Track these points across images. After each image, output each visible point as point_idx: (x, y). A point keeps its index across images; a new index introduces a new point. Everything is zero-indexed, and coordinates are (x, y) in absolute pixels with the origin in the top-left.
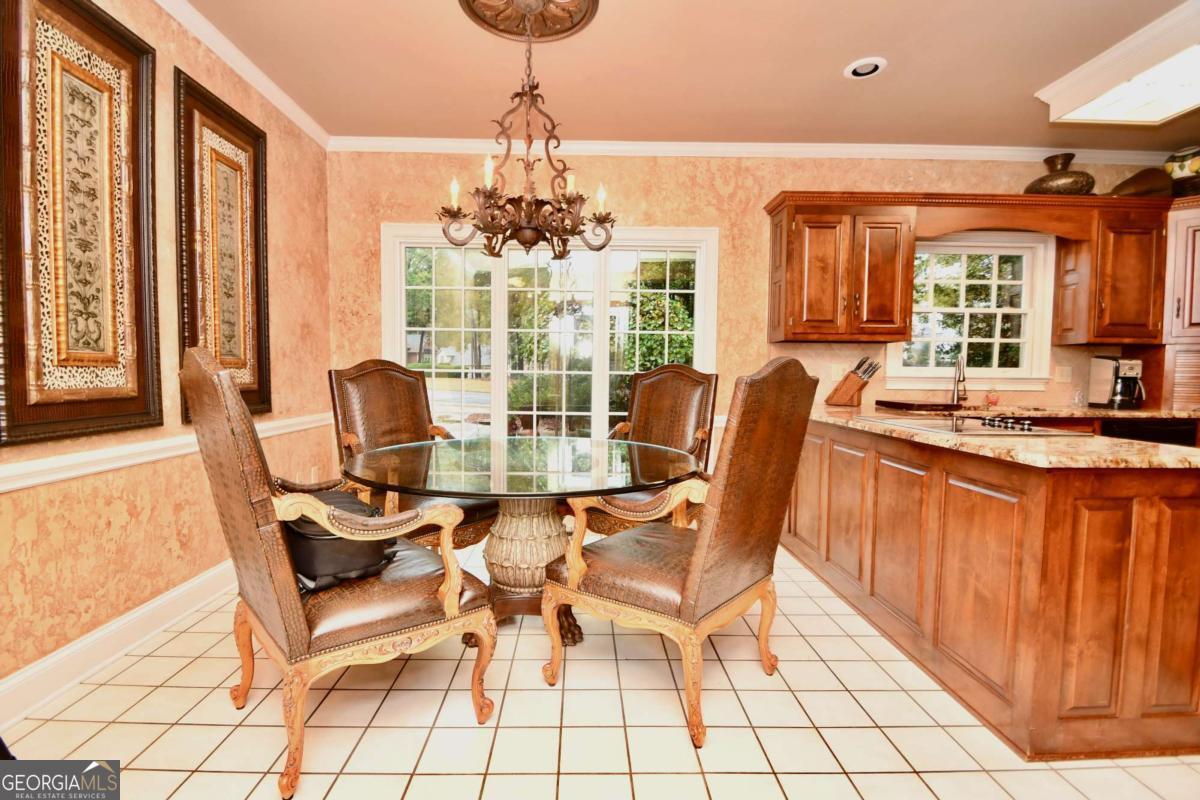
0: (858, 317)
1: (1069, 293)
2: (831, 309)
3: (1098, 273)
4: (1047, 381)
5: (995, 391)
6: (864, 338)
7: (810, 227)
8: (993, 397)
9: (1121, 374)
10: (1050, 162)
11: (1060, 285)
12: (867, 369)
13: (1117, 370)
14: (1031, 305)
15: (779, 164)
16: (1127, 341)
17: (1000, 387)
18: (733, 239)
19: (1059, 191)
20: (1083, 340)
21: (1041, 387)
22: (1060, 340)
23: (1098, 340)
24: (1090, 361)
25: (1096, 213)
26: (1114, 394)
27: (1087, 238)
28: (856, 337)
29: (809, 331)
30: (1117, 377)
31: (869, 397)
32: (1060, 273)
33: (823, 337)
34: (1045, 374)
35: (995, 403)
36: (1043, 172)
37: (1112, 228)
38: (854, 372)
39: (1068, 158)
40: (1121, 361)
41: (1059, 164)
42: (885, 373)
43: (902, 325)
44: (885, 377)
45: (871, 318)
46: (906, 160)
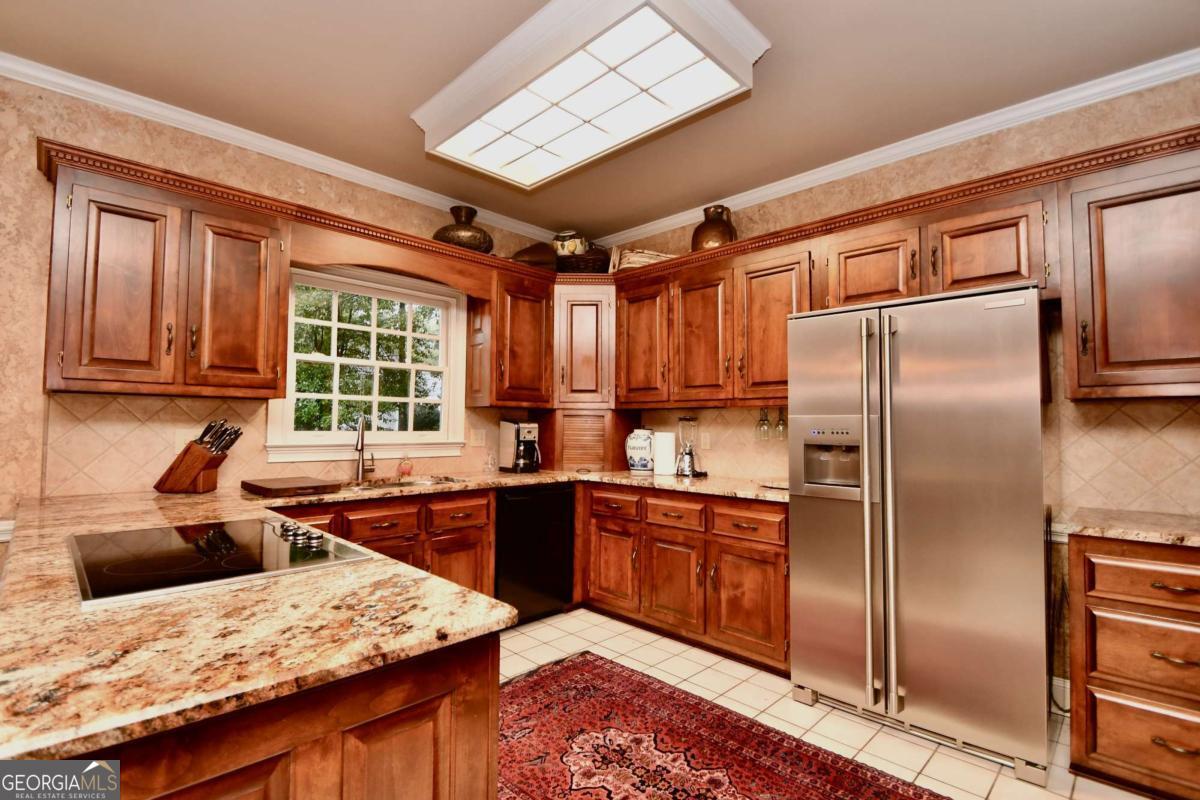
0: (197, 361)
1: (477, 352)
2: (145, 343)
3: (498, 335)
4: (463, 445)
5: (409, 459)
7: (102, 210)
8: (406, 466)
9: (522, 438)
10: (455, 211)
11: (471, 346)
13: (518, 432)
14: (447, 363)
16: (525, 404)
17: (412, 454)
19: (460, 243)
20: (488, 404)
21: (457, 452)
22: (472, 408)
23: (500, 403)
24: (499, 425)
25: (495, 274)
26: (518, 457)
27: (487, 298)
29: (100, 377)
30: (519, 443)
32: (472, 331)
33: (130, 387)
34: (460, 439)
35: (409, 474)
36: (451, 220)
37: (508, 291)
38: (201, 440)
39: (472, 213)
40: (522, 425)
41: (463, 216)
42: (266, 441)
43: (270, 376)
44: (265, 447)
45: (217, 362)
46: (294, 165)
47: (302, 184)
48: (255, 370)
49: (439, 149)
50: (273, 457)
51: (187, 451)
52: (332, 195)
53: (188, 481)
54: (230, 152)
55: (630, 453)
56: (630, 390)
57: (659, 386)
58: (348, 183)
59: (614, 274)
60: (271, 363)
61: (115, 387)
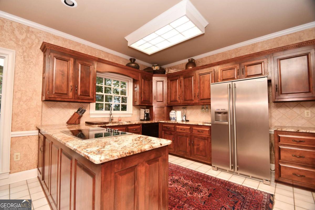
0: (77, 93)
1: (135, 92)
2: (66, 89)
3: (141, 88)
4: (132, 114)
5: (120, 117)
6: (79, 101)
7: (56, 59)
8: (120, 119)
9: (146, 112)
10: (131, 59)
11: (134, 91)
12: (81, 112)
13: (145, 111)
14: (128, 95)
15: (48, 34)
16: (146, 105)
17: (121, 116)
18: (24, 57)
19: (132, 67)
20: (138, 105)
21: (130, 116)
22: (134, 105)
23: (141, 104)
24: (140, 110)
25: (140, 74)
26: (145, 117)
27: (138, 80)
28: (76, 100)
29: (56, 97)
30: (145, 113)
31: (83, 120)
32: (134, 88)
33: (63, 100)
34: (131, 112)
35: (120, 121)
36: (130, 62)
37: (143, 78)
38: (77, 112)
39: (134, 60)
40: (146, 110)
41: (133, 61)
42: (90, 113)
43: (92, 97)
44: (89, 114)
45: (81, 94)
46: (95, 49)
47: (97, 53)
48: (89, 96)
49: (131, 45)
50: (91, 117)
51: (74, 114)
52: (103, 56)
53: (74, 121)
54: (81, 45)
55: (170, 116)
56: (171, 101)
57: (178, 100)
58: (107, 53)
59: (167, 74)
60: (93, 94)
61: (59, 99)
